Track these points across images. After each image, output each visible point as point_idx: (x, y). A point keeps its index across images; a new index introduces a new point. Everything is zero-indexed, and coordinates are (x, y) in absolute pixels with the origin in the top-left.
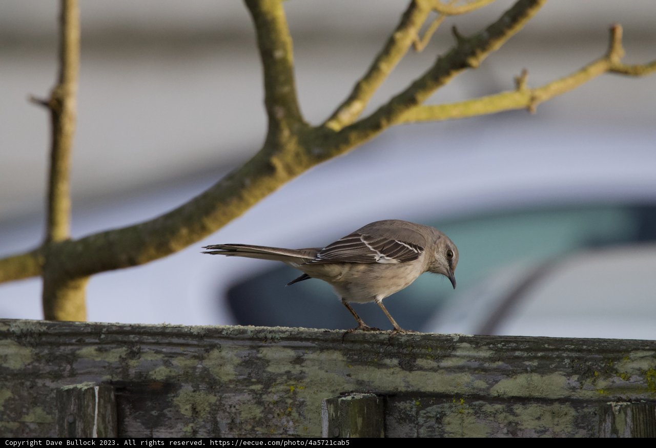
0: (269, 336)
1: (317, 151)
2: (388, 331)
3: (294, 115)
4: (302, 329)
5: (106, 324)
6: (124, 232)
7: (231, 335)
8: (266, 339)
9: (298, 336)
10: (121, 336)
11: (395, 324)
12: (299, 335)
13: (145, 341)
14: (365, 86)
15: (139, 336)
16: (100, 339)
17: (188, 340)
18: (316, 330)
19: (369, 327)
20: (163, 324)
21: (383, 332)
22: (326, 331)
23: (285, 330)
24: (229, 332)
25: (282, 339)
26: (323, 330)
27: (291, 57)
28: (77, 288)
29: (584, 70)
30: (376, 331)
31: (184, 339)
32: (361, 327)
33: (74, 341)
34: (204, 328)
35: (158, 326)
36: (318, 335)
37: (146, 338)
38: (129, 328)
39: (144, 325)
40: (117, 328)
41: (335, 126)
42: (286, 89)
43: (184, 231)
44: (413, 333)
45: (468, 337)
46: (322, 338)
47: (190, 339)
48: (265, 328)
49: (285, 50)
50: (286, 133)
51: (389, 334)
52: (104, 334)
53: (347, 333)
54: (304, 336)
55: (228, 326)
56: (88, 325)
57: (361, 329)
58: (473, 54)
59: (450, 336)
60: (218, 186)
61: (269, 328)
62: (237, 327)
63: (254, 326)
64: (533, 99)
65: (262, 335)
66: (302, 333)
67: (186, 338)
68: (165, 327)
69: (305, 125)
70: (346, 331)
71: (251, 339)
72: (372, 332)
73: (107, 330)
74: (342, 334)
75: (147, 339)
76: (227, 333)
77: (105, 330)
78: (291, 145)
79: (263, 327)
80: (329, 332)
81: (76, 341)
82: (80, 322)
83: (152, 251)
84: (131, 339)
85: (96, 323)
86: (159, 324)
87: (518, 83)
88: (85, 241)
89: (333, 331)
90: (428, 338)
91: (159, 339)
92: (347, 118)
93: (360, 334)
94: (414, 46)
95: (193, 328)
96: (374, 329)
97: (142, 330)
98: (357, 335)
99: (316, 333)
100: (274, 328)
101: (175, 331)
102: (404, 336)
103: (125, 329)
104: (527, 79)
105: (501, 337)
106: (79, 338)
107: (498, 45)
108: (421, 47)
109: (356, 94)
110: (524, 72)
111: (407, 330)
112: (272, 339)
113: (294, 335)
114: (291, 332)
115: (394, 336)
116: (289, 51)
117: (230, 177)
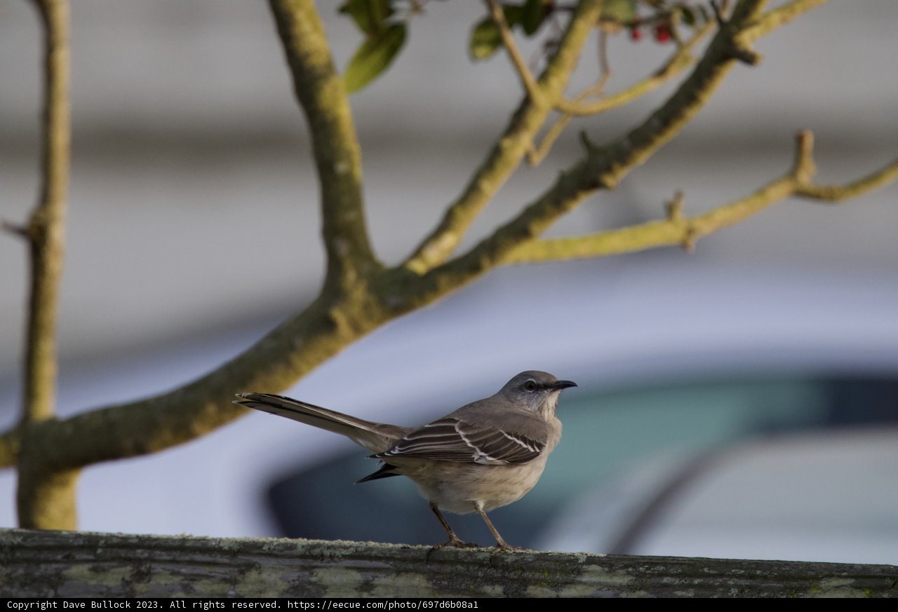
0: (327, 553)
1: (393, 301)
2: (490, 548)
3: (362, 251)
4: (371, 544)
5: (105, 535)
6: (130, 409)
7: (275, 552)
8: (322, 557)
9: (365, 554)
10: (125, 550)
11: (500, 539)
12: (368, 552)
13: (157, 558)
14: (460, 213)
15: (148, 551)
16: (95, 554)
17: (216, 557)
18: (391, 545)
19: (464, 543)
20: (182, 535)
21: (482, 549)
22: (404, 547)
23: (348, 545)
24: (272, 547)
25: (345, 557)
26: (400, 545)
27: (359, 172)
28: (64, 484)
29: (761, 192)
30: (473, 547)
31: (210, 555)
32: (453, 542)
33: (59, 557)
34: (239, 540)
35: (176, 538)
36: (394, 552)
37: (158, 554)
38: (136, 541)
39: (156, 537)
40: (119, 540)
41: (419, 267)
42: (351, 216)
43: (211, 409)
44: (523, 551)
45: (598, 557)
46: (399, 556)
47: (219, 556)
48: (322, 542)
49: (351, 162)
50: (351, 276)
51: (491, 552)
52: (101, 547)
53: (431, 550)
54: (374, 553)
55: (270, 539)
56: (79, 536)
57: (452, 545)
58: (609, 169)
59: (574, 556)
60: (258, 348)
61: (327, 542)
62: (282, 540)
63: (305, 540)
64: (690, 231)
65: (317, 551)
66: (371, 549)
67: (214, 555)
68: (184, 540)
69: (376, 265)
70: (431, 547)
71: (302, 557)
72: (468, 549)
73: (105, 543)
74: (426, 550)
75: (160, 555)
76: (269, 549)
77: (102, 542)
78: (358, 293)
79: (318, 541)
80: (408, 548)
81: (64, 558)
82: (68, 531)
83: (167, 435)
84: (138, 555)
85: (91, 533)
86: (176, 536)
87: (670, 210)
88: (76, 421)
89: (413, 547)
90: (544, 557)
91: (176, 555)
92: (436, 255)
93: (451, 551)
94: (527, 158)
95: (223, 541)
96: (470, 545)
97: (154, 543)
98: (447, 553)
99: (390, 550)
100: (334, 543)
101: (199, 545)
102: (511, 554)
103: (130, 541)
104: (683, 204)
105: (643, 557)
106: (67, 553)
107: (643, 158)
108: (537, 159)
109: (447, 223)
110: (679, 195)
111: (515, 546)
112: (332, 557)
113: (362, 552)
114: (357, 547)
115: (498, 555)
116: (356, 164)
117: (275, 335)
